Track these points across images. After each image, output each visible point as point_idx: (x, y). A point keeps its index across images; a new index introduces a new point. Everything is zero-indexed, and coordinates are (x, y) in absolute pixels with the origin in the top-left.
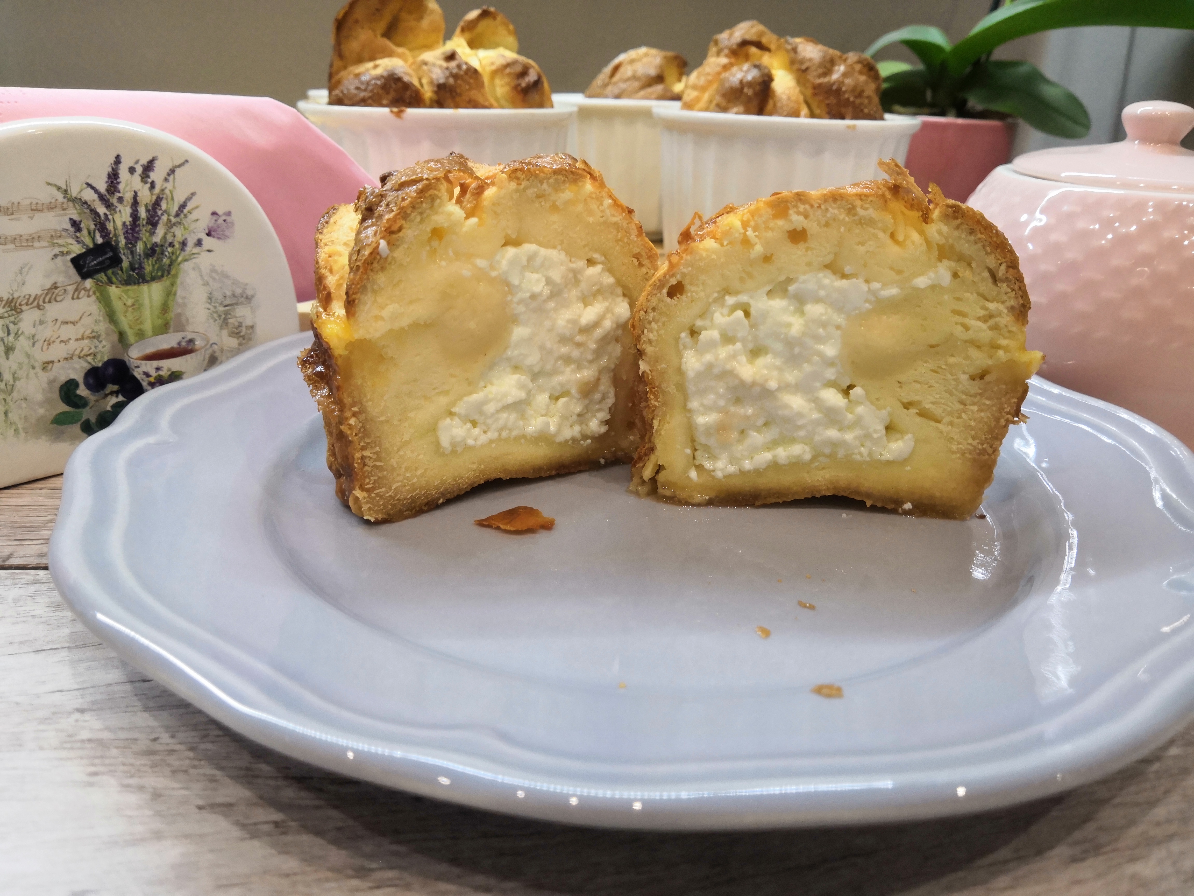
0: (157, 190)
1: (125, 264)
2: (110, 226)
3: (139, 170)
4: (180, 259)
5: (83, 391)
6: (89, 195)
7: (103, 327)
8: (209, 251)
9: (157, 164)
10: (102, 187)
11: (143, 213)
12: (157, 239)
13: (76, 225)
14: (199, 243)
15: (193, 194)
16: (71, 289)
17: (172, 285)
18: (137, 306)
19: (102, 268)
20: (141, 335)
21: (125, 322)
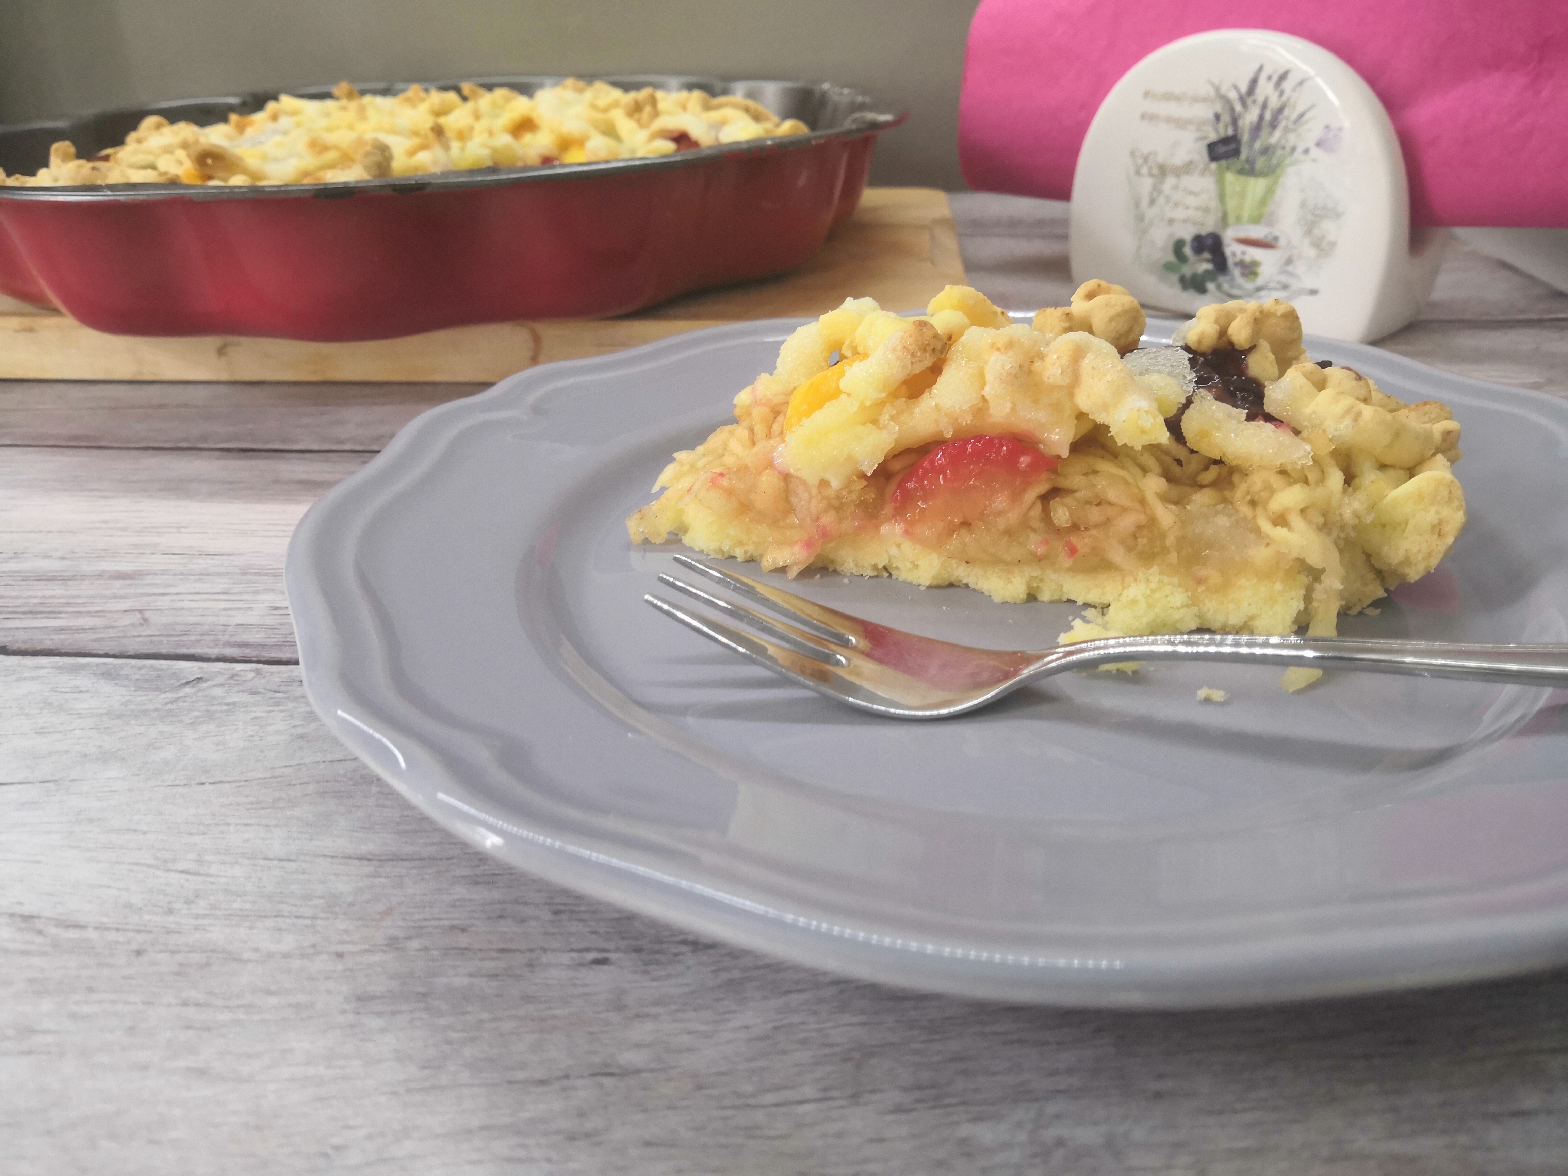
0: (1284, 98)
1: (1244, 155)
2: (1240, 123)
3: (1275, 78)
4: (1288, 161)
5: (1187, 251)
6: (1233, 95)
7: (1214, 204)
8: (1314, 160)
9: (1290, 76)
10: (1244, 88)
11: (1268, 116)
12: (1273, 140)
13: (1217, 117)
14: (1306, 151)
15: (1314, 106)
16: (1201, 166)
17: (1275, 183)
18: (1242, 195)
19: (1226, 156)
20: (1239, 219)
21: (1231, 204)
